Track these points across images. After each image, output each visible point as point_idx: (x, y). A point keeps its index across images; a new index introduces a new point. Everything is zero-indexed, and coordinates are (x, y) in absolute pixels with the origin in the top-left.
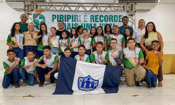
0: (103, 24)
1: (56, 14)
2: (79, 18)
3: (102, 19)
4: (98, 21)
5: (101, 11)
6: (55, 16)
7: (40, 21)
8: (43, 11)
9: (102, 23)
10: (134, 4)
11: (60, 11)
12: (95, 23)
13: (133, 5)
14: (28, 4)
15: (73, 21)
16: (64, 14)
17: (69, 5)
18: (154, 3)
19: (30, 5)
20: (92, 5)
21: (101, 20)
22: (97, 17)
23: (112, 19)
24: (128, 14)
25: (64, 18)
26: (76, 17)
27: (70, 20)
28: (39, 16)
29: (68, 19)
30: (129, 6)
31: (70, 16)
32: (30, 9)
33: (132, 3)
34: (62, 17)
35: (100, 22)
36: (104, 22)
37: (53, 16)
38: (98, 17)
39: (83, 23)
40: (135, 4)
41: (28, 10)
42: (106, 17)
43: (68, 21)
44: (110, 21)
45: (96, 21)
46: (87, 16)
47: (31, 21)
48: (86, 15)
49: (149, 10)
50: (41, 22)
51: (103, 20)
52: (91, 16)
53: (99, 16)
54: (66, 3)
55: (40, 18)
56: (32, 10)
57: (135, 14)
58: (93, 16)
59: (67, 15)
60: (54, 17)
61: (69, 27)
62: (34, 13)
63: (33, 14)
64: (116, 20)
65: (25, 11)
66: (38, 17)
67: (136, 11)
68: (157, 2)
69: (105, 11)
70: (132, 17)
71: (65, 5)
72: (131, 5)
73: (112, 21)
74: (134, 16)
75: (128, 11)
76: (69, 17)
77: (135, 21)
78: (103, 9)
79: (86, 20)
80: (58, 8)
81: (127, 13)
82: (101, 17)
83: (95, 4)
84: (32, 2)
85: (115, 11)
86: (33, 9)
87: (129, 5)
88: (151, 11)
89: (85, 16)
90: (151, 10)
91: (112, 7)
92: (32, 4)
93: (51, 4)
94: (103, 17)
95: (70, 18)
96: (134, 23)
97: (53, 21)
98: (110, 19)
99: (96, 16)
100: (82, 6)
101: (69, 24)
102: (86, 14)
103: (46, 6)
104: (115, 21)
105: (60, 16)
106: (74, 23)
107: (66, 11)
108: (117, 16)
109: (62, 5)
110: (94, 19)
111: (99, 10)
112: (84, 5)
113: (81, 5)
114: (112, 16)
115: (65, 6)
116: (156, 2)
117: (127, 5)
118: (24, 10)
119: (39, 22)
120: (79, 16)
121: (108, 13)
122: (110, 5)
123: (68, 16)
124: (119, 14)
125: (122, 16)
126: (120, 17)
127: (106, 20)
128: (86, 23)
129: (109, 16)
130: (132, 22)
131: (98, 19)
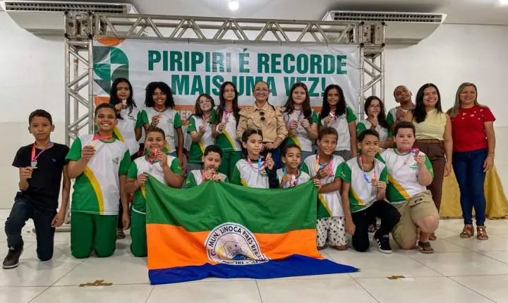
0: (293, 79)
1: (161, 47)
2: (224, 62)
3: (291, 63)
5: (288, 43)
6: (158, 53)
7: (114, 67)
8: (121, 39)
9: (289, 76)
10: (378, 24)
11: (171, 39)
12: (271, 75)
13: (376, 27)
14: (78, 18)
15: (208, 70)
16: (182, 48)
17: (198, 23)
18: (431, 21)
19: (84, 22)
20: (263, 25)
21: (289, 69)
22: (277, 59)
23: (318, 64)
25: (183, 61)
26: (218, 58)
27: (201, 67)
28: (111, 54)
29: (194, 63)
30: (366, 31)
31: (201, 55)
32: (83, 32)
33: (373, 23)
34: (176, 57)
35: (284, 74)
36: (296, 74)
37: (151, 53)
38: (281, 60)
39: (239, 75)
40: (381, 26)
41: (79, 36)
42: (303, 59)
43: (194, 69)
44: (312, 72)
45: (274, 71)
46: (248, 55)
47: (87, 67)
48: (246, 52)
49: (415, 42)
50: (116, 71)
51: (293, 68)
52: (260, 56)
53: (283, 56)
54: (188, 19)
55: (113, 60)
56: (90, 37)
57: (380, 53)
58: (266, 56)
59: (192, 53)
60: (155, 57)
61: (197, 87)
62: (96, 44)
63: (93, 47)
64: (329, 69)
65: (70, 39)
66: (109, 57)
67: (383, 45)
68: (440, 21)
69: (298, 43)
70: (373, 59)
71: (186, 23)
72: (370, 28)
74: (379, 57)
76: (197, 58)
77: (380, 72)
78: (293, 36)
79: (245, 67)
80: (166, 32)
81: (360, 50)
82: (289, 58)
83: (272, 22)
84: (90, 14)
85: (326, 42)
86: (91, 33)
87: (365, 28)
88: (420, 43)
89: (242, 56)
90: (420, 40)
91: (317, 31)
92: (91, 18)
93: (146, 19)
94: (293, 59)
95: (200, 61)
96: (380, 76)
97: (151, 68)
98: (313, 64)
99: (274, 56)
100: (232, 28)
101: (197, 78)
102: (245, 50)
103: (131, 24)
104: (326, 72)
105: (173, 53)
106: (212, 75)
107: (189, 40)
108: (332, 57)
109: (177, 22)
110: (268, 65)
111: (283, 40)
112: (241, 24)
113: (230, 25)
114: (319, 57)
115: (186, 27)
116: (435, 19)
117: (361, 27)
118: (66, 36)
119: (109, 70)
120: (225, 56)
121: (308, 48)
122: (314, 27)
123: (194, 54)
124: (337, 51)
125: (345, 57)
126: (341, 60)
127: (303, 69)
128: (245, 75)
129: (311, 55)
130: (373, 73)
131: (279, 63)
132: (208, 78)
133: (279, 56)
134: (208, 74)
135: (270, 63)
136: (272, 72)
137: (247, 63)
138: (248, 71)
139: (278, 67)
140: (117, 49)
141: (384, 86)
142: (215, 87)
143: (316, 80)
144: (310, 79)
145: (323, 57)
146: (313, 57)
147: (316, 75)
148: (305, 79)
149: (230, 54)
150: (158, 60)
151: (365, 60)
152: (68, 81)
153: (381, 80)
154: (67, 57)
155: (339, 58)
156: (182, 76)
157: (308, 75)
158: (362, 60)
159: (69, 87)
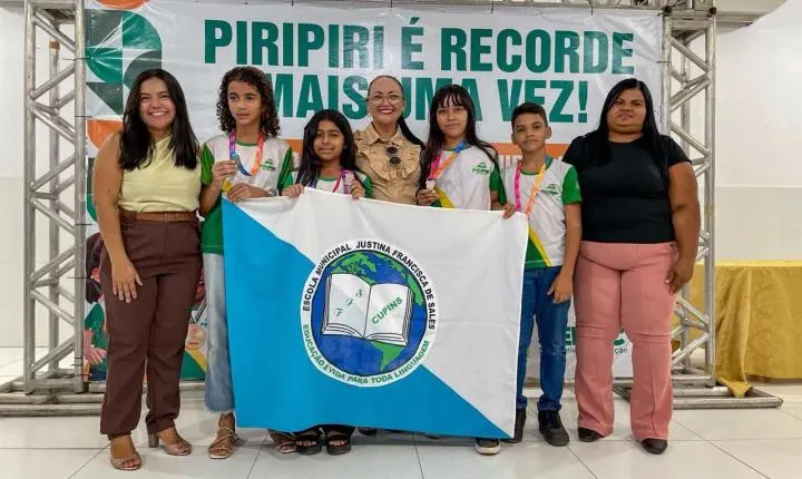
0: (517, 84)
2: (370, 47)
3: (512, 50)
4: (488, 67)
5: (508, 5)
6: (225, 26)
7: (130, 55)
9: (510, 77)
12: (469, 74)
15: (333, 63)
21: (509, 61)
22: (484, 41)
23: (571, 51)
24: (668, 24)
25: (279, 43)
26: (356, 37)
27: (318, 60)
28: (125, 27)
29: (305, 47)
31: (318, 30)
34: (265, 34)
35: (498, 73)
36: (524, 73)
37: (211, 26)
38: (491, 42)
39: (400, 74)
42: (538, 41)
43: (303, 62)
44: (559, 68)
45: (477, 66)
46: (420, 32)
47: (72, 56)
48: (416, 25)
50: (134, 65)
51: (517, 59)
52: (447, 33)
53: (495, 35)
55: (127, 40)
57: (706, 31)
58: (460, 34)
59: (300, 26)
60: (219, 33)
61: (310, 100)
62: (92, 4)
64: (596, 63)
66: (118, 34)
67: (712, 12)
69: (529, 5)
70: (686, 44)
73: (574, 69)
74: (703, 37)
75: (667, 10)
76: (311, 37)
77: (706, 70)
79: (415, 57)
81: (664, 21)
82: (509, 39)
85: (591, 4)
89: (407, 33)
94: (517, 41)
95: (317, 44)
96: (703, 79)
97: (210, 58)
98: (561, 51)
99: (478, 34)
101: (311, 81)
102: (414, 20)
104: (589, 68)
105: (258, 27)
106: (342, 73)
108: (602, 37)
110: (464, 52)
114: (573, 36)
119: (120, 63)
120: (372, 32)
121: (549, 16)
123: (304, 28)
124: (616, 24)
125: (630, 37)
126: (620, 43)
127: (538, 62)
128: (414, 75)
129: (558, 33)
130: (684, 74)
131: (487, 50)
132: (333, 80)
133: (488, 33)
134: (333, 71)
135: (467, 48)
136: (472, 69)
137: (418, 48)
138: (419, 66)
139: (484, 58)
140: (137, 16)
141: (714, 99)
142: (349, 101)
143: (566, 87)
144: (555, 84)
145: (582, 38)
146: (561, 35)
147: (566, 76)
148: (542, 84)
149: (381, 28)
150: (226, 41)
151: (673, 44)
152: (30, 85)
153: (706, 88)
154: (30, 33)
155: (618, 38)
156: (278, 76)
157: (550, 75)
158: (667, 44)
159: (34, 99)
